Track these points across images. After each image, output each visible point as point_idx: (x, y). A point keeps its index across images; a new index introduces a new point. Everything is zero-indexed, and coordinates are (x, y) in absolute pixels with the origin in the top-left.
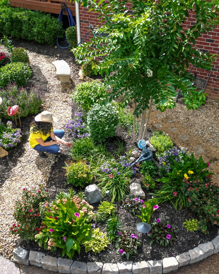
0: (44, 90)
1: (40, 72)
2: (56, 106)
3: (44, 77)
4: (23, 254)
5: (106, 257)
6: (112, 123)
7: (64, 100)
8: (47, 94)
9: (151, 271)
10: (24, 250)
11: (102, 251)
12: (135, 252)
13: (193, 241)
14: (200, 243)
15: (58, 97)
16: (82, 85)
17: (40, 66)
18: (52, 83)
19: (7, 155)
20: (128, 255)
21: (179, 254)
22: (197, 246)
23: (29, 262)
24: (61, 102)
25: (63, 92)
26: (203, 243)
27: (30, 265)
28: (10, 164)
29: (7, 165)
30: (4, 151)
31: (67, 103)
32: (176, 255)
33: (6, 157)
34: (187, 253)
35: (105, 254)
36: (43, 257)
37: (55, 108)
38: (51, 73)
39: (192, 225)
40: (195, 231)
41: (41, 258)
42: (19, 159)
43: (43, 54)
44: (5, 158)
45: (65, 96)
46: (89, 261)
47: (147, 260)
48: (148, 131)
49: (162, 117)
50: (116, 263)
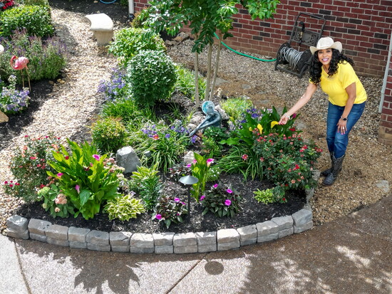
0: (71, 53)
1: (67, 31)
2: (87, 71)
3: (72, 38)
4: (20, 221)
5: (137, 227)
6: (163, 75)
7: (100, 65)
8: (74, 58)
9: (200, 243)
10: (22, 218)
11: (133, 220)
12: (179, 219)
13: (264, 213)
14: (275, 217)
15: (92, 61)
16: (125, 31)
17: (68, 25)
18: (85, 46)
19: (7, 121)
20: (168, 223)
21: (241, 226)
22: (270, 219)
23: (29, 232)
24: (95, 68)
25: (100, 56)
26: (279, 216)
27: (29, 239)
28: (11, 133)
29: (5, 132)
30: (3, 114)
31: (103, 69)
32: (238, 227)
33: (5, 123)
34: (254, 226)
35: (136, 223)
36: (48, 225)
37: (84, 74)
38: (84, 34)
39: (265, 195)
40: (269, 203)
41: (46, 227)
42: (25, 128)
43: (75, 11)
44: (3, 124)
45: (103, 61)
46: (113, 230)
47: (195, 231)
48: (222, 98)
49: (250, 88)
50: (151, 233)
